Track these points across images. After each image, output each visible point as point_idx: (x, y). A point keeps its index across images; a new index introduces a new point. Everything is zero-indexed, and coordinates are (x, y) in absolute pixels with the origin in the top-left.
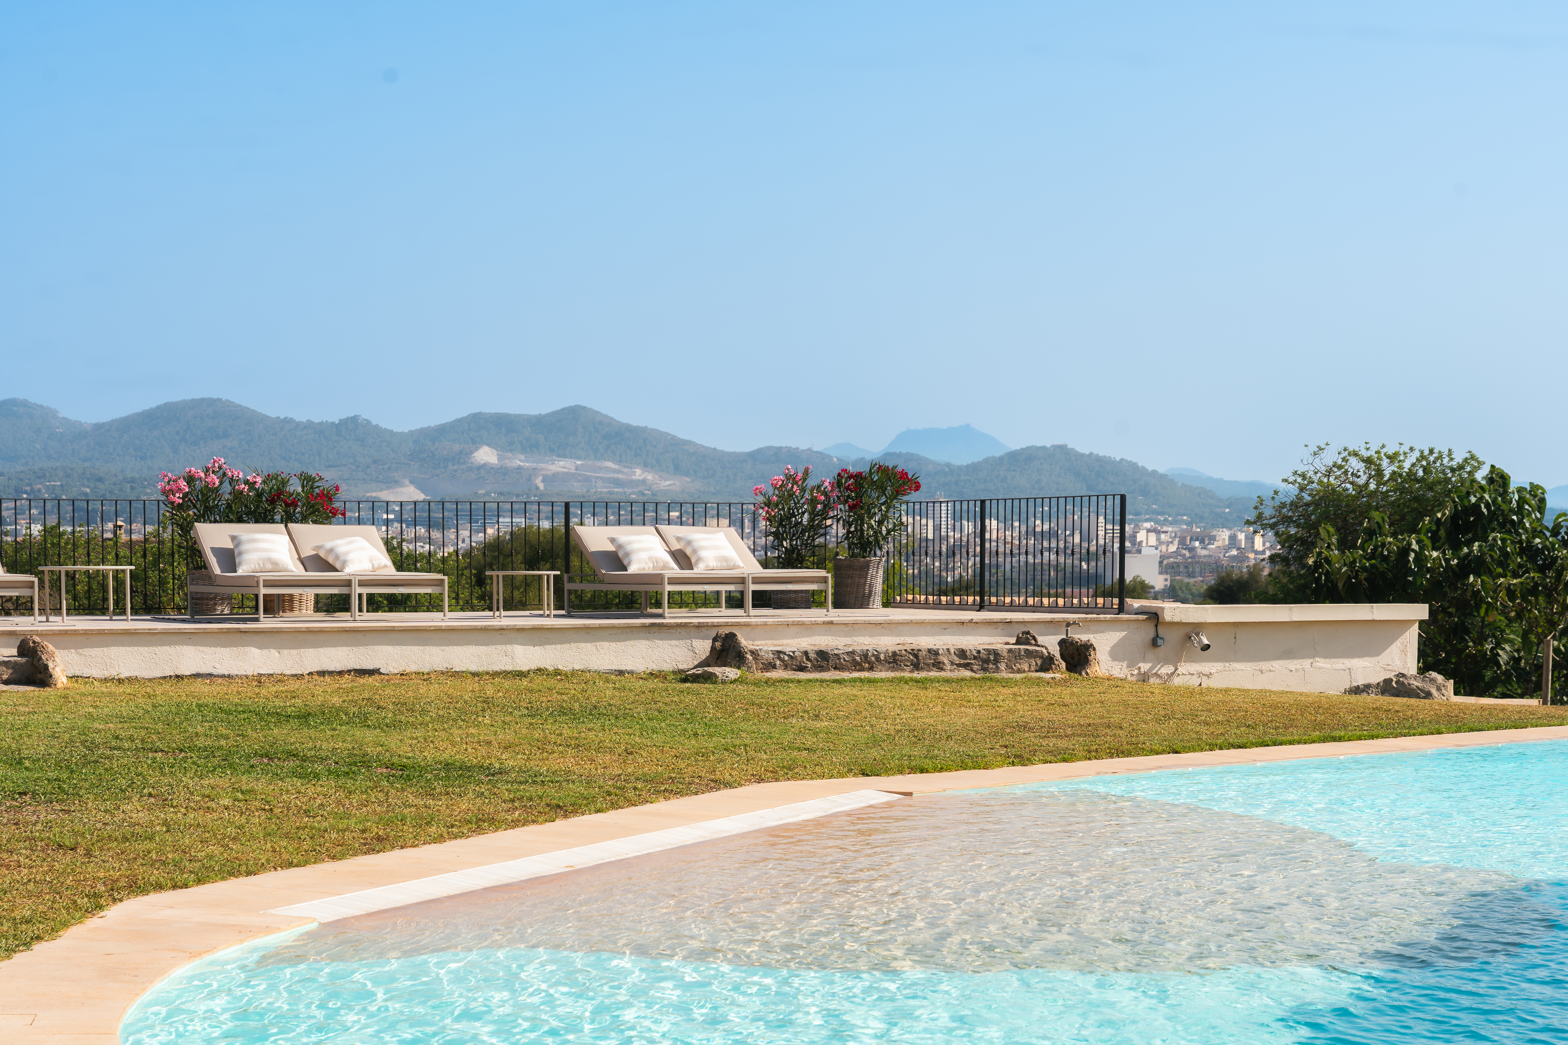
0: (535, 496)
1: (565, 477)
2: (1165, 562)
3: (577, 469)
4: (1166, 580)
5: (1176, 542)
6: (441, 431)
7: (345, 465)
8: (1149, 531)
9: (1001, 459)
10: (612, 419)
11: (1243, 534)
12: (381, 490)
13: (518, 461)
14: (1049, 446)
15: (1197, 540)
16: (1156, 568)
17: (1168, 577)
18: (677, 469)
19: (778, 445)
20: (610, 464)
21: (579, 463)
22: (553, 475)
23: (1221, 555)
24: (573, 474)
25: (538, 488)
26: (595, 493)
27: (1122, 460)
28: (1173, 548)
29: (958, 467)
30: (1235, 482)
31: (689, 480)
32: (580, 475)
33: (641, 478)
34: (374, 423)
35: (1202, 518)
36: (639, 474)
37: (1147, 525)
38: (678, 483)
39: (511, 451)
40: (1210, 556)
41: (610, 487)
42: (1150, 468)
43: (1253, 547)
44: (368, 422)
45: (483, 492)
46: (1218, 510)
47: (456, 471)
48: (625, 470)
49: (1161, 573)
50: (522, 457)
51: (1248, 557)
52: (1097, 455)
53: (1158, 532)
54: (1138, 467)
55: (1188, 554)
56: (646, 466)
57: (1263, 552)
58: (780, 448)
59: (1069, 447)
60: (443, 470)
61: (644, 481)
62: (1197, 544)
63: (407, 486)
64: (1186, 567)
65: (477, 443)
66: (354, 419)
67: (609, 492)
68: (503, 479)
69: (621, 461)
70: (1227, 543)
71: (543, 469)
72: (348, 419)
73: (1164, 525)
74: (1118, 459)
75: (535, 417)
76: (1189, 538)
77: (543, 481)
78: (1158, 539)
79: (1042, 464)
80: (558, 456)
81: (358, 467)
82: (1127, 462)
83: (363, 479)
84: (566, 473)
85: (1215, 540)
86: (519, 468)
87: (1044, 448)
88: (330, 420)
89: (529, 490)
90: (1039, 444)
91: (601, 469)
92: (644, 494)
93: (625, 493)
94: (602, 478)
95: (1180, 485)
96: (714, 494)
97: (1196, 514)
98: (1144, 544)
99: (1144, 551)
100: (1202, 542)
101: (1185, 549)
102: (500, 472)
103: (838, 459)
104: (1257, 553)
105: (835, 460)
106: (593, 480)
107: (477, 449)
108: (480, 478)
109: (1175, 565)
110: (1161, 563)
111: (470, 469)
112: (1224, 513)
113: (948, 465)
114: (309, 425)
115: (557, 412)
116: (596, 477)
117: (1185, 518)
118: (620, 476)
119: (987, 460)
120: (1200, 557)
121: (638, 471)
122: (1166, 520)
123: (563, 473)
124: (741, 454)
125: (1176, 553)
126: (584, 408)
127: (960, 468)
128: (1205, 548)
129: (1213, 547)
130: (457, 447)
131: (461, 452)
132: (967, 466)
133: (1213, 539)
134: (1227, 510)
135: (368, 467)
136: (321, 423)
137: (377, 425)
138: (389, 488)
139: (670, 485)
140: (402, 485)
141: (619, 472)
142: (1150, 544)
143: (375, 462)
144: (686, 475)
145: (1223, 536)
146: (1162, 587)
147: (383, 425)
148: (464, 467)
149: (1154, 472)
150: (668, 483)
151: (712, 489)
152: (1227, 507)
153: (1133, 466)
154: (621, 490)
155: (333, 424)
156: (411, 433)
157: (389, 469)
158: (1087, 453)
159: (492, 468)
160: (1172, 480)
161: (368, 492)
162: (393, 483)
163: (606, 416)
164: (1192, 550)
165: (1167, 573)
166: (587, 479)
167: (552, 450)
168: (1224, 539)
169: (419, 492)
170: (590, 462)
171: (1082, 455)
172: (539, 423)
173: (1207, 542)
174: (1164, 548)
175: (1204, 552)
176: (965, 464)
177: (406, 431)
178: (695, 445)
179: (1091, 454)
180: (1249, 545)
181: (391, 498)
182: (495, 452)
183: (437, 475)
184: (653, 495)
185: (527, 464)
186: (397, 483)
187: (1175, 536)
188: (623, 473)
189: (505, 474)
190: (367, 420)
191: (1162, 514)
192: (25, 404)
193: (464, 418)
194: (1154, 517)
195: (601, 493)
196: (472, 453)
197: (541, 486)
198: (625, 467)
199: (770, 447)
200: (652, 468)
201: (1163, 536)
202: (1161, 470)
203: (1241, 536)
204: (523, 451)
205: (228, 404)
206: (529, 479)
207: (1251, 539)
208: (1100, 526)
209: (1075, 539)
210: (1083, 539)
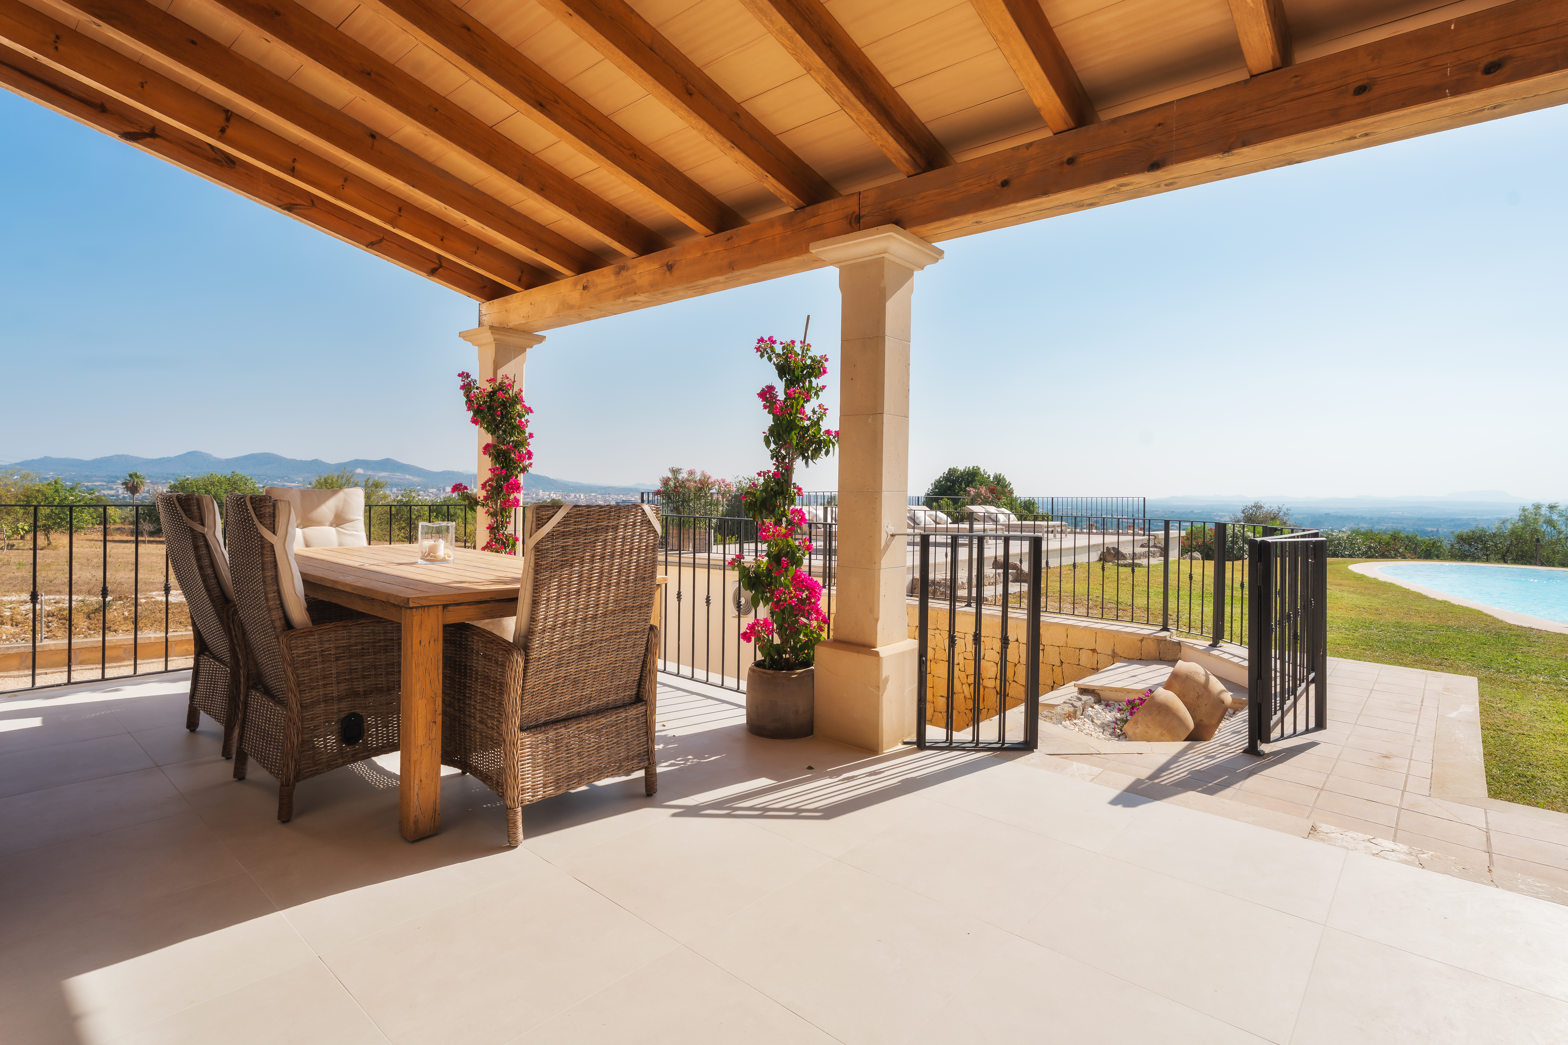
1: (385, 477)
6: (345, 464)
7: (314, 472)
10: (399, 462)
13: (370, 473)
18: (419, 476)
20: (399, 474)
21: (389, 473)
22: (381, 477)
24: (387, 477)
26: (394, 481)
31: (423, 479)
36: (407, 477)
38: (419, 479)
39: (368, 470)
44: (321, 461)
56: (409, 475)
61: (409, 479)
65: (357, 468)
66: (316, 460)
96: (430, 482)
102: (364, 476)
103: (467, 474)
106: (398, 478)
111: (353, 474)
114: (301, 461)
115: (382, 460)
124: (438, 472)
126: (390, 459)
130: (350, 468)
133: (570, 496)
135: (321, 473)
136: (306, 461)
137: (324, 462)
141: (401, 476)
143: (324, 471)
144: (421, 477)
145: (573, 495)
150: (416, 479)
154: (403, 481)
155: (310, 461)
156: (335, 464)
159: (362, 474)
163: (397, 461)
164: (565, 498)
166: (392, 478)
167: (380, 470)
170: (392, 473)
172: (376, 462)
177: (333, 464)
178: (424, 469)
182: (363, 470)
184: (412, 482)
185: (374, 473)
192: (200, 452)
193: (353, 460)
196: (355, 470)
198: (403, 475)
199: (446, 470)
203: (578, 495)
204: (371, 470)
205: (274, 454)
207: (580, 496)
208: (541, 492)
209: (534, 495)
210: (536, 495)
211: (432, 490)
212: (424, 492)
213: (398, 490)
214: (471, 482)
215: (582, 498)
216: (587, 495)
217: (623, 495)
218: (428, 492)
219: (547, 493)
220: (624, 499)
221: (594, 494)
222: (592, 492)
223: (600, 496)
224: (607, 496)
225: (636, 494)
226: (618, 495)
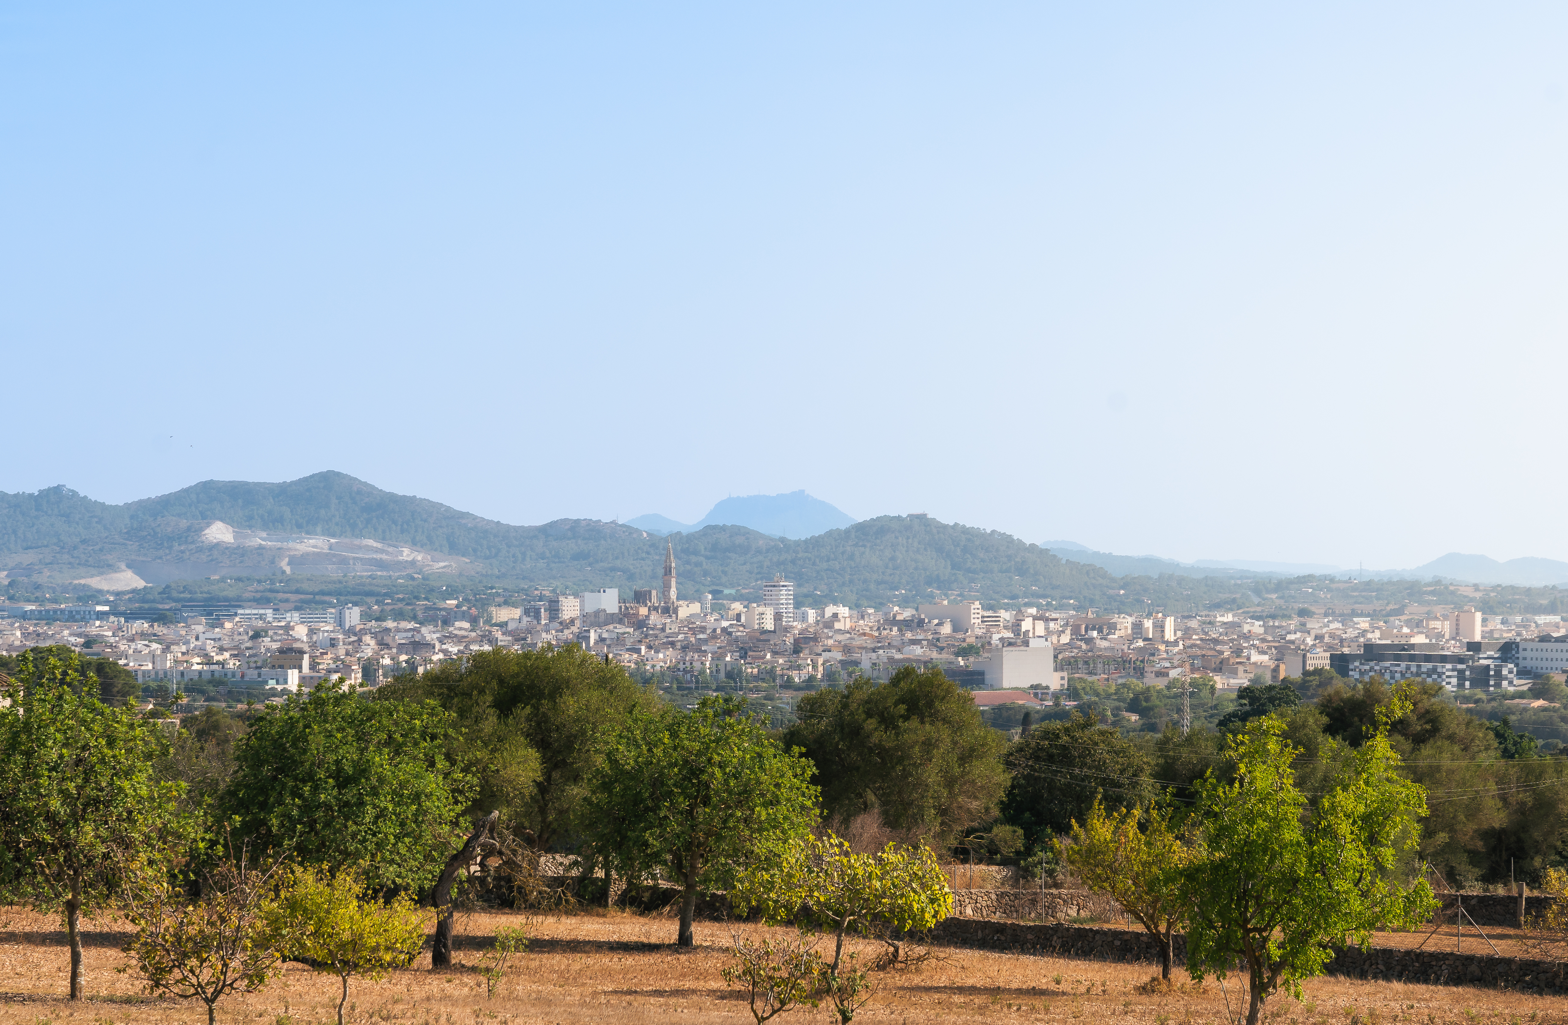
0: (281, 582)
1: (317, 558)
2: (1060, 657)
3: (330, 549)
4: (1062, 678)
5: (1068, 632)
6: (165, 504)
7: (47, 546)
8: (1035, 618)
9: (847, 532)
10: (373, 487)
11: (1151, 621)
12: (92, 576)
13: (258, 539)
14: (904, 516)
15: (1093, 629)
16: (1051, 664)
17: (1065, 674)
18: (453, 548)
19: (575, 518)
20: (371, 542)
21: (332, 541)
22: (302, 555)
23: (1125, 647)
24: (327, 555)
25: (284, 572)
26: (354, 577)
27: (993, 532)
28: (1065, 639)
29: (795, 542)
30: (1127, 557)
31: (468, 561)
32: (334, 555)
33: (410, 559)
34: (82, 495)
35: (1092, 602)
36: (407, 554)
37: (1033, 611)
38: (454, 565)
39: (250, 527)
40: (1113, 649)
41: (372, 570)
42: (1028, 542)
43: (1163, 637)
44: (75, 493)
45: (217, 577)
46: (1111, 592)
47: (183, 552)
48: (391, 549)
49: (1056, 670)
50: (264, 535)
51: (1158, 650)
52: (964, 526)
53: (1047, 620)
54: (1013, 540)
55: (1084, 647)
56: (414, 544)
57: (1176, 643)
58: (577, 521)
59: (929, 516)
60: (167, 551)
61: (413, 563)
62: (1095, 634)
63: (124, 571)
64: (1086, 663)
65: (208, 518)
66: (57, 490)
67: (370, 576)
68: (241, 562)
69: (384, 539)
70: (1129, 631)
71: (289, 549)
72: (49, 489)
73: (1047, 610)
74: (988, 531)
75: (280, 485)
76: (1084, 626)
77: (288, 564)
78: (1047, 629)
79: (896, 538)
80: (308, 533)
81: (63, 548)
82: (1000, 534)
83: (70, 563)
84: (318, 554)
85: (1116, 629)
86: (261, 547)
87: (899, 518)
88: (28, 491)
89: (274, 575)
90: (893, 514)
91: (360, 548)
92: (413, 579)
93: (390, 577)
94: (361, 559)
95: (1064, 562)
96: (498, 577)
97: (1085, 597)
98: (1031, 635)
99: (1033, 643)
100: (1100, 631)
101: (1081, 640)
102: (237, 553)
103: (648, 534)
104: (1167, 643)
105: (645, 535)
106: (351, 562)
107: (208, 525)
108: (212, 560)
109: (1072, 660)
110: (1056, 657)
111: (200, 550)
112: (1119, 595)
113: (783, 540)
115: (305, 479)
116: (354, 558)
117: (1072, 601)
118: (384, 557)
119: (830, 533)
120: (1100, 650)
121: (406, 551)
122: (1049, 604)
123: (314, 553)
124: (530, 529)
125: (1070, 645)
126: (338, 474)
127: (797, 543)
128: (1106, 639)
129: (1116, 637)
130: (184, 523)
131: (189, 529)
132: (806, 541)
133: (1113, 627)
134: (1122, 592)
135: (75, 548)
136: (16, 496)
137: (86, 497)
138: (101, 574)
139: (444, 567)
140: (117, 570)
141: (382, 551)
142: (1037, 634)
143: (83, 541)
144: (463, 556)
145: (1125, 623)
146: (1059, 687)
147: (93, 497)
148: (193, 546)
149: (1033, 546)
150: (442, 564)
151: (496, 572)
152: (1122, 588)
153: (1008, 539)
154: (385, 573)
155: (31, 496)
156: (128, 506)
157: (101, 550)
158: (952, 524)
159: (227, 548)
160: (1055, 556)
161: (75, 578)
162: (105, 567)
163: (365, 484)
164: (1089, 641)
165: (1062, 670)
166: (344, 561)
167: (299, 526)
168: (1126, 628)
169: (138, 578)
170: (347, 540)
171: (946, 527)
172: (284, 491)
173: (1105, 631)
174: (1054, 639)
175: (1104, 644)
176: (803, 539)
177: (121, 504)
178: (475, 518)
179: (956, 524)
180: (1158, 634)
181: (105, 586)
182: (231, 529)
183: (160, 558)
184: (424, 579)
185: (269, 543)
186: (111, 568)
187: (1067, 624)
188: (387, 553)
189: (243, 555)
190: (73, 491)
191: (1044, 596)
193: (191, 487)
194: (1035, 600)
195: (361, 577)
196: (202, 529)
197: (288, 570)
198: (390, 545)
199: (566, 520)
200: (422, 546)
201: (1052, 625)
202: (1039, 542)
203: (1148, 624)
204: (265, 527)
206: (273, 562)
207: (1160, 627)
208: (976, 613)
209: (946, 629)
210: (955, 629)
211: (504, 614)
212: (474, 621)
213: (366, 616)
214: (668, 571)
215: (1169, 635)
216: (1194, 624)
217: (1373, 616)
218: (488, 622)
219: (1005, 615)
220: (1375, 637)
221: (1229, 618)
222: (1218, 606)
223: (1257, 627)
224: (1293, 623)
225: (1439, 610)
226: (1345, 618)
